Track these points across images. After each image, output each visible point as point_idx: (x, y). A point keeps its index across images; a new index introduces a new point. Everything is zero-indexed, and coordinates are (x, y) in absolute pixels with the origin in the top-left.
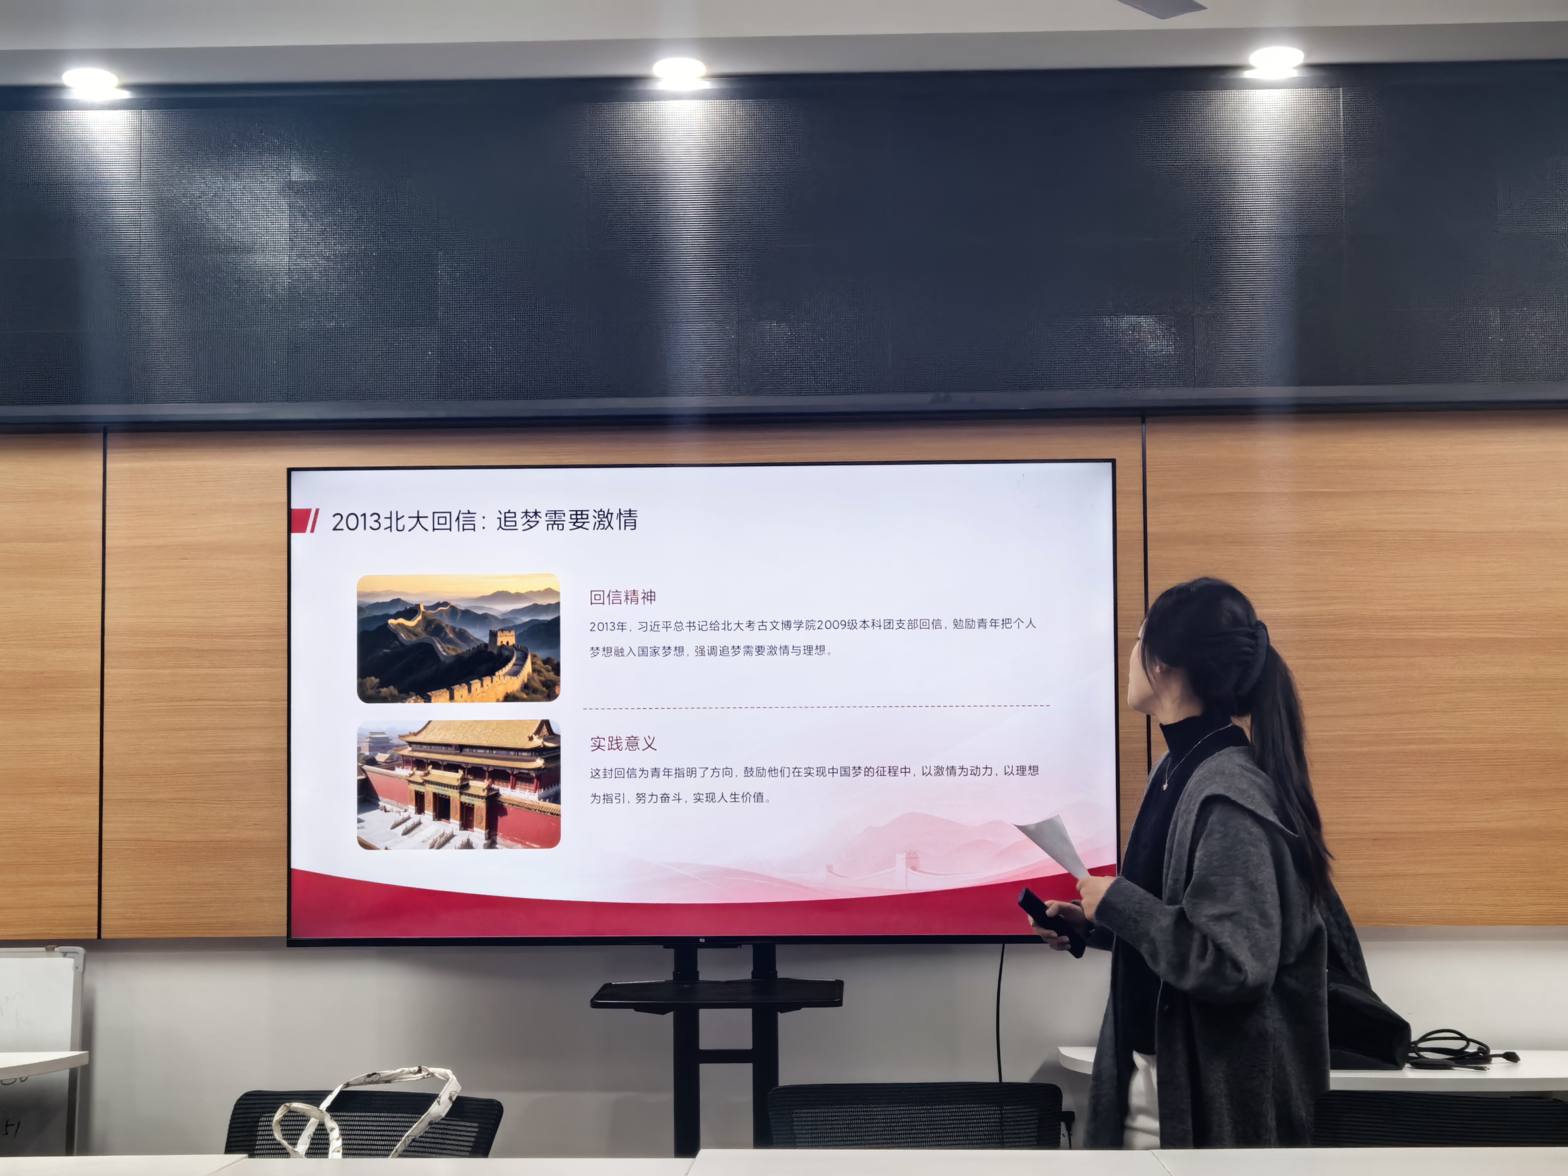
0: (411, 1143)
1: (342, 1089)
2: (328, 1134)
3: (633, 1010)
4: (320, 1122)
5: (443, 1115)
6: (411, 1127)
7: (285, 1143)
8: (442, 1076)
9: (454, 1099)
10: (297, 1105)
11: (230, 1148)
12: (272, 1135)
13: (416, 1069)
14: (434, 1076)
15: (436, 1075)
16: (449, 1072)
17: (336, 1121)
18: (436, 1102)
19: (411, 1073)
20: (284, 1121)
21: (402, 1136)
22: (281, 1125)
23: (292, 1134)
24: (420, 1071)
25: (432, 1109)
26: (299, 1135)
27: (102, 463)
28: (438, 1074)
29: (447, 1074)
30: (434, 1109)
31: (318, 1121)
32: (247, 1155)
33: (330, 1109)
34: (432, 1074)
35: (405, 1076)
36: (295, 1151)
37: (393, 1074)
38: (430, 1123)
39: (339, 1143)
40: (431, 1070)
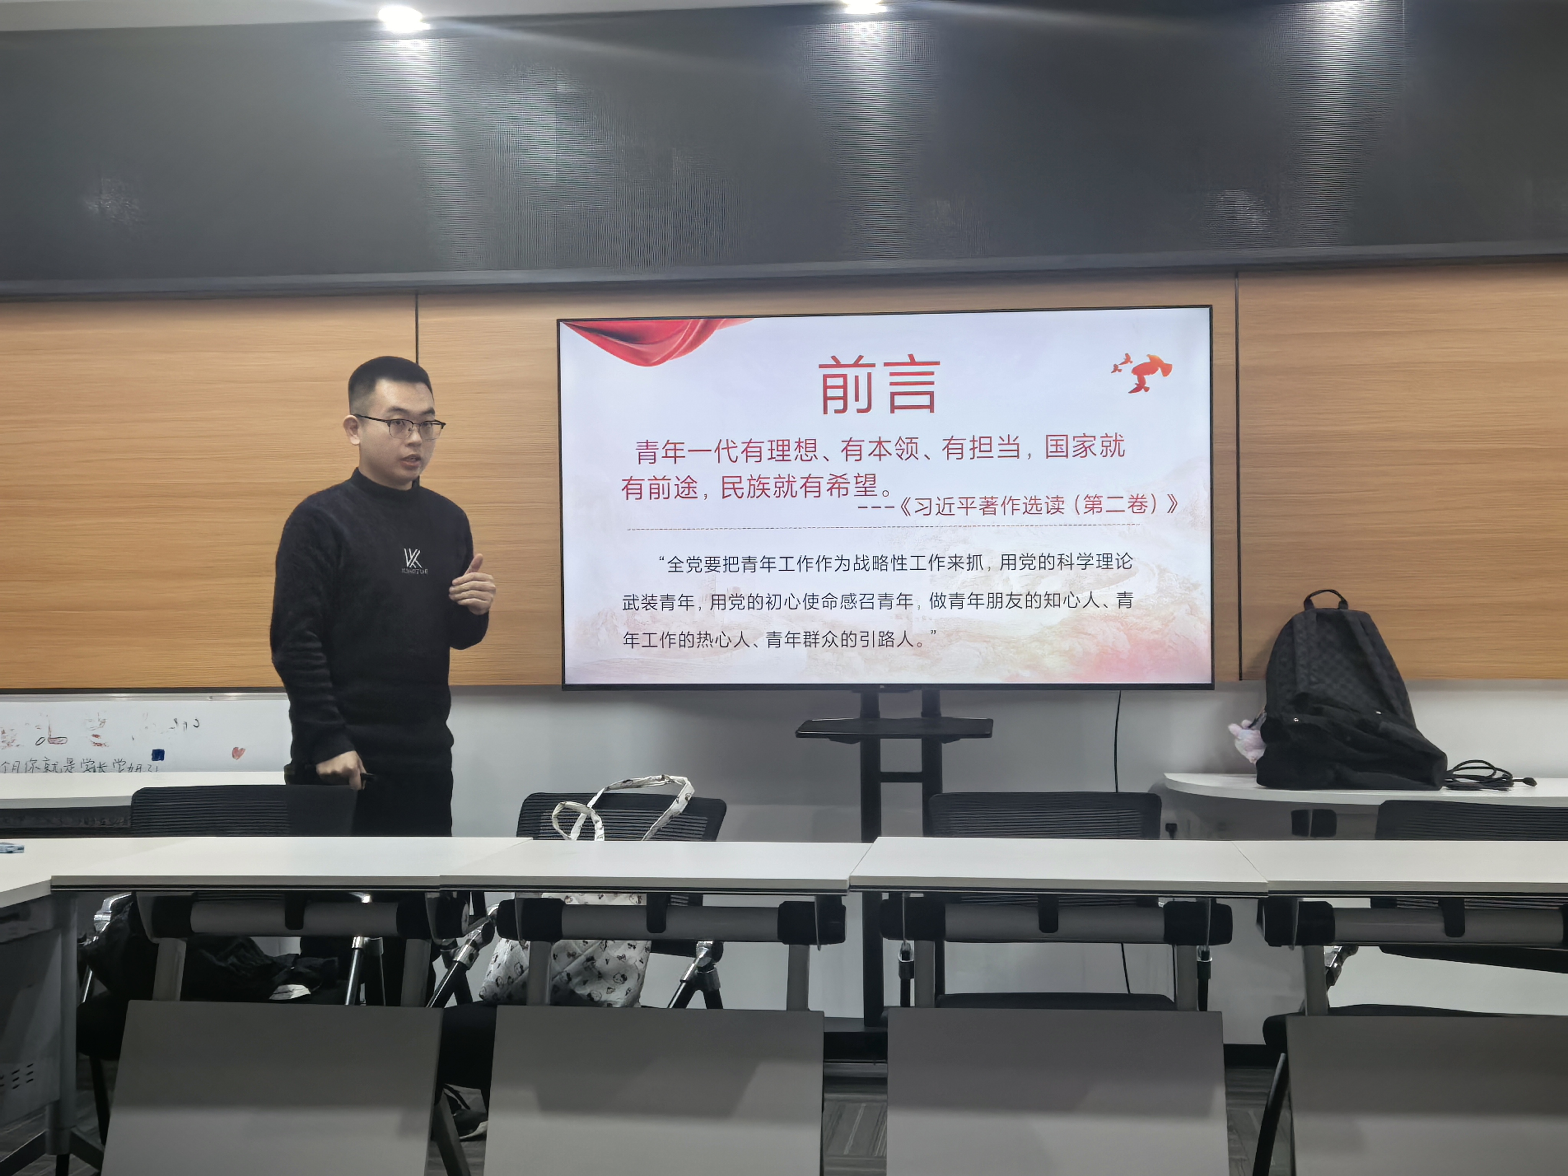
0: (657, 832)
1: (604, 791)
2: (594, 826)
3: (828, 739)
4: (588, 816)
5: (681, 811)
6: (656, 820)
7: (561, 832)
8: (681, 782)
9: (689, 799)
10: (569, 803)
11: (521, 833)
12: (552, 826)
13: (661, 777)
14: (674, 782)
15: (675, 781)
16: (685, 779)
17: (599, 815)
18: (675, 800)
19: (656, 780)
20: (560, 815)
21: (650, 827)
22: (558, 819)
23: (567, 826)
24: (663, 779)
25: (672, 807)
26: (572, 826)
27: (414, 319)
28: (678, 781)
29: (684, 781)
30: (674, 806)
31: (586, 815)
32: (532, 838)
33: (594, 807)
34: (673, 781)
35: (651, 783)
36: (569, 838)
37: (643, 781)
38: (671, 817)
39: (602, 832)
40: (672, 777)
